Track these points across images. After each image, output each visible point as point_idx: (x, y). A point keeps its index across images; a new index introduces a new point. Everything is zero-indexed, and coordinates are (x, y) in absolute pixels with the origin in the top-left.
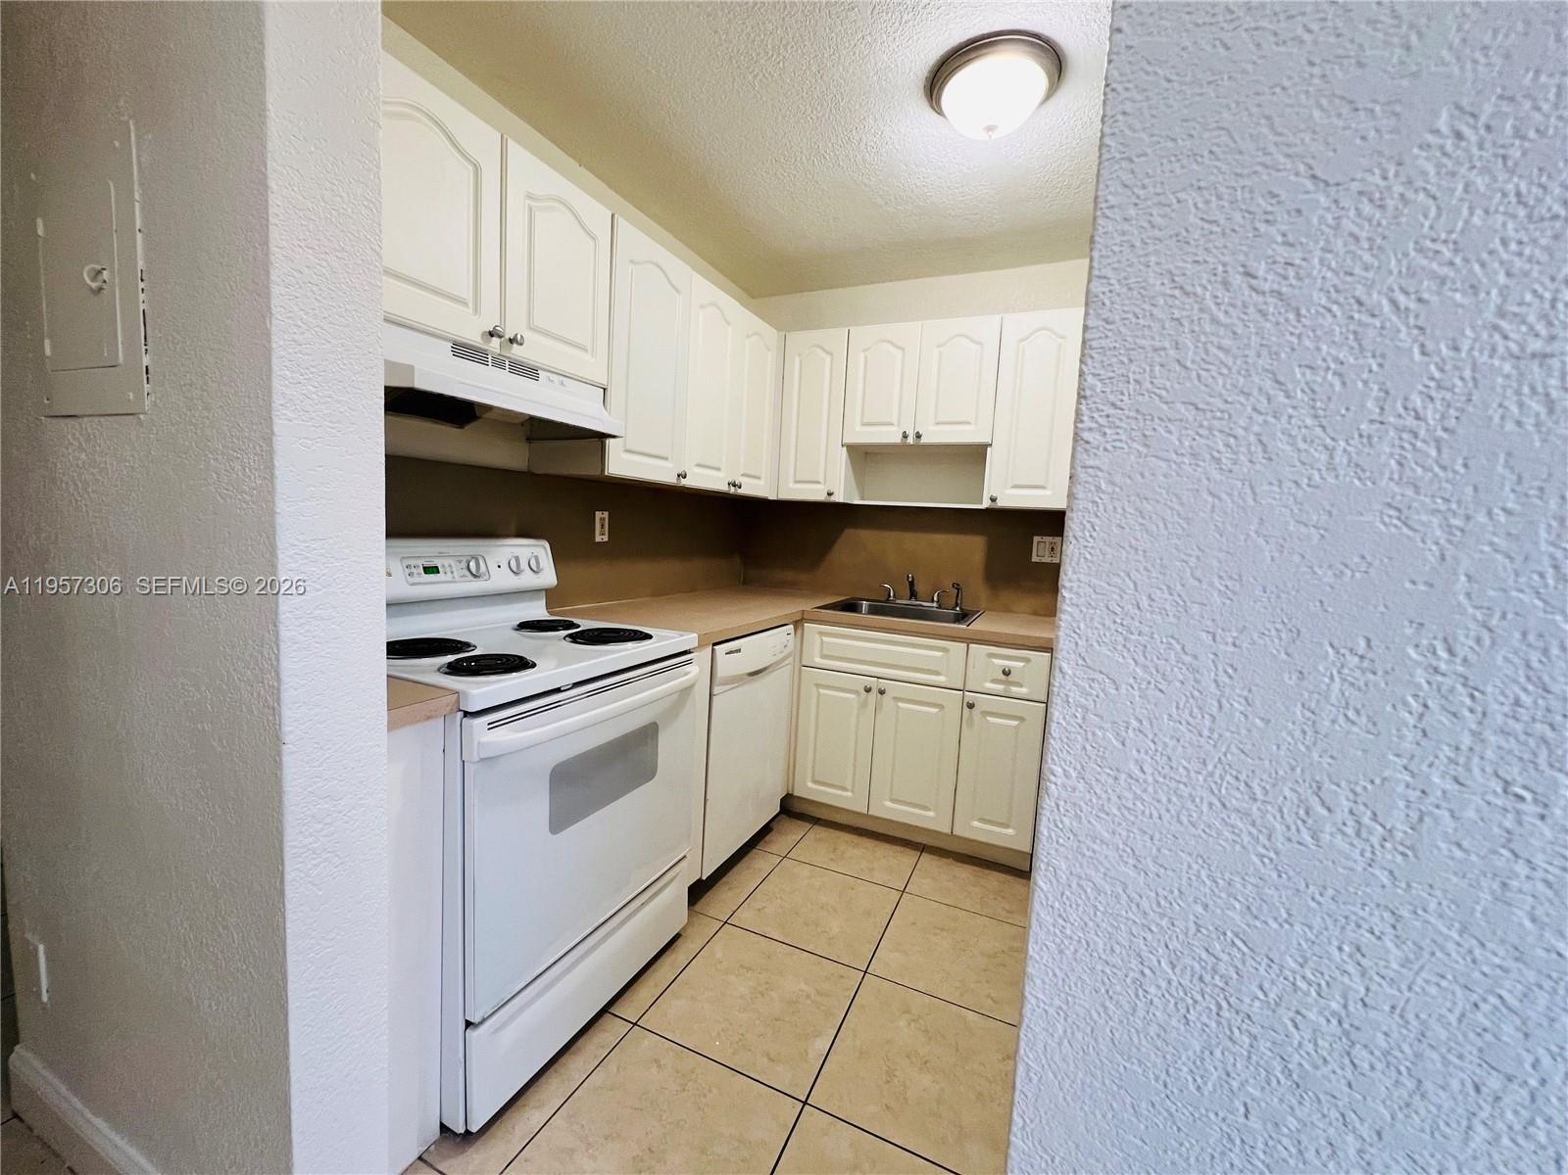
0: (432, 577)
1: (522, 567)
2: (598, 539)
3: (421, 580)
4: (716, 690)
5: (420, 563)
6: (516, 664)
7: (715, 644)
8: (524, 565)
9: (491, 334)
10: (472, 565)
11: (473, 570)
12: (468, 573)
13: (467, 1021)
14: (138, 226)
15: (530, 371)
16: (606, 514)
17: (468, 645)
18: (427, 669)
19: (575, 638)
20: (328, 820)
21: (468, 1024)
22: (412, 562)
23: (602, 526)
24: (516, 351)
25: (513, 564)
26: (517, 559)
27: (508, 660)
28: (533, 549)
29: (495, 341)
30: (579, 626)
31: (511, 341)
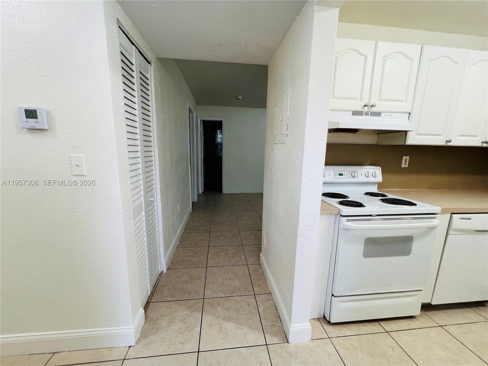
0: (341, 177)
1: (369, 175)
2: (403, 166)
3: (338, 177)
4: (450, 232)
5: (338, 173)
6: (360, 205)
7: (452, 213)
8: (370, 174)
9: (365, 106)
10: (353, 174)
11: (353, 175)
12: (351, 176)
13: (332, 294)
14: (289, 107)
15: (378, 114)
16: (408, 157)
17: (347, 197)
18: (334, 202)
19: (383, 200)
20: (306, 230)
21: (333, 295)
22: (336, 172)
23: (406, 162)
24: (373, 109)
25: (367, 174)
26: (368, 173)
27: (357, 203)
28: (374, 170)
29: (366, 108)
30: (387, 196)
31: (372, 106)
